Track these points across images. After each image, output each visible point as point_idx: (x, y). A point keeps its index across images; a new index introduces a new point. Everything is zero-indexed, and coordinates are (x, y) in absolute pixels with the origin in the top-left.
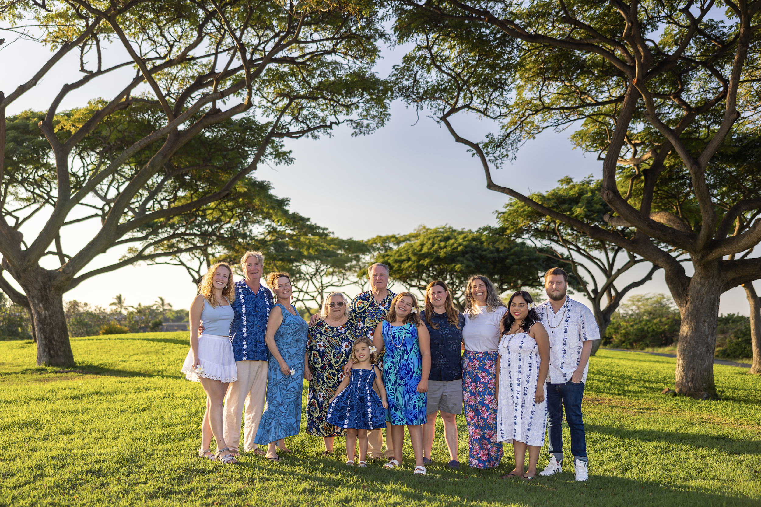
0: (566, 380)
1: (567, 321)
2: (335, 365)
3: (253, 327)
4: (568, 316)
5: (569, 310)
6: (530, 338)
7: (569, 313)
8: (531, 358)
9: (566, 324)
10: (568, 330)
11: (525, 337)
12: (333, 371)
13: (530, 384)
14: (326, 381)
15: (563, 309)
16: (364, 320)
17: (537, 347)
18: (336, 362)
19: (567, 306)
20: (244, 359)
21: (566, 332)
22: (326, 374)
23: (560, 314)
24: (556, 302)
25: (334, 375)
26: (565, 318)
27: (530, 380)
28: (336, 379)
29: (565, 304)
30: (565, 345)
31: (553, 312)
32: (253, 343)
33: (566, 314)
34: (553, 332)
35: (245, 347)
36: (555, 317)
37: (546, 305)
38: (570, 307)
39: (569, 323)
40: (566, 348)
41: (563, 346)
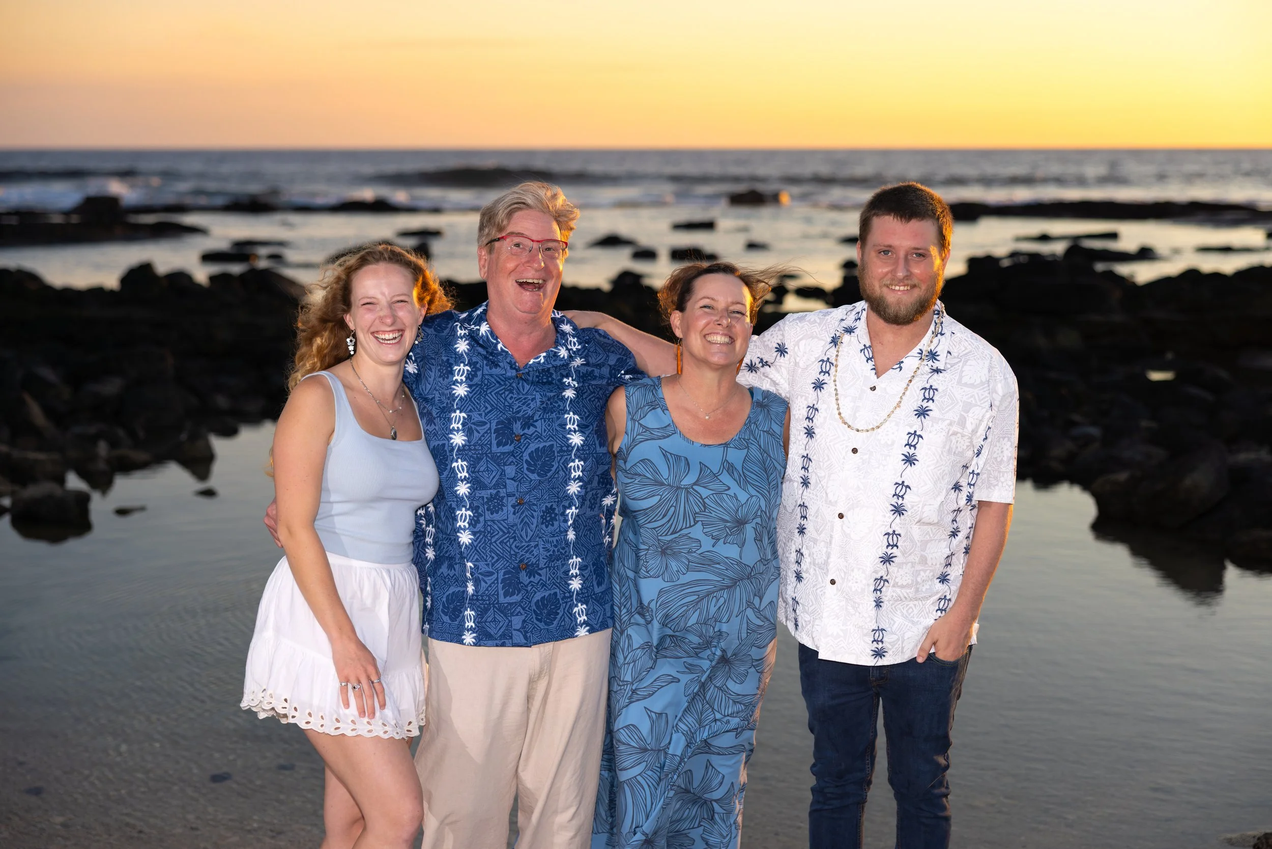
0: (879, 654)
1: (922, 413)
3: (495, 504)
4: (929, 393)
5: (937, 370)
7: (936, 381)
9: (915, 424)
10: (921, 452)
15: (911, 362)
19: (933, 355)
20: (469, 638)
21: (910, 460)
23: (893, 382)
26: (915, 399)
29: (925, 344)
30: (898, 510)
31: (871, 364)
32: (501, 573)
33: (919, 383)
34: (855, 451)
35: (470, 589)
36: (873, 389)
37: (849, 330)
38: (942, 357)
39: (927, 421)
40: (898, 524)
41: (890, 516)
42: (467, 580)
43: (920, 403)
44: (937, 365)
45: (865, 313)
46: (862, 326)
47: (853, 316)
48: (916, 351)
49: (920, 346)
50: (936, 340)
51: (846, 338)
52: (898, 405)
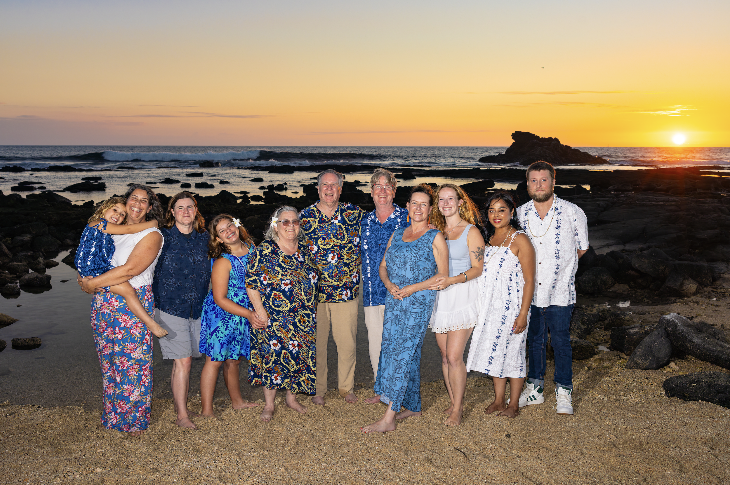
1: (558, 227)
2: (308, 304)
4: (559, 221)
5: (559, 213)
6: (513, 255)
7: (560, 217)
8: (510, 279)
9: (557, 231)
10: (561, 240)
11: (506, 253)
12: (307, 312)
13: (510, 311)
14: (299, 325)
15: (551, 213)
16: (317, 242)
17: (519, 265)
18: (309, 301)
19: (556, 209)
21: (558, 242)
22: (299, 317)
23: (547, 220)
24: (541, 204)
25: (308, 316)
26: (555, 224)
27: (510, 307)
28: (311, 320)
29: (553, 206)
30: (558, 258)
31: (539, 217)
32: (377, 284)
33: (555, 219)
34: (541, 243)
35: (371, 289)
36: (542, 224)
37: (530, 209)
38: (559, 208)
39: (560, 230)
40: (559, 262)
41: (555, 260)
42: (369, 287)
43: (557, 225)
44: (558, 211)
45: (533, 203)
46: (533, 208)
47: (529, 205)
48: (551, 209)
49: (552, 207)
50: (556, 204)
51: (530, 212)
52: (550, 226)
